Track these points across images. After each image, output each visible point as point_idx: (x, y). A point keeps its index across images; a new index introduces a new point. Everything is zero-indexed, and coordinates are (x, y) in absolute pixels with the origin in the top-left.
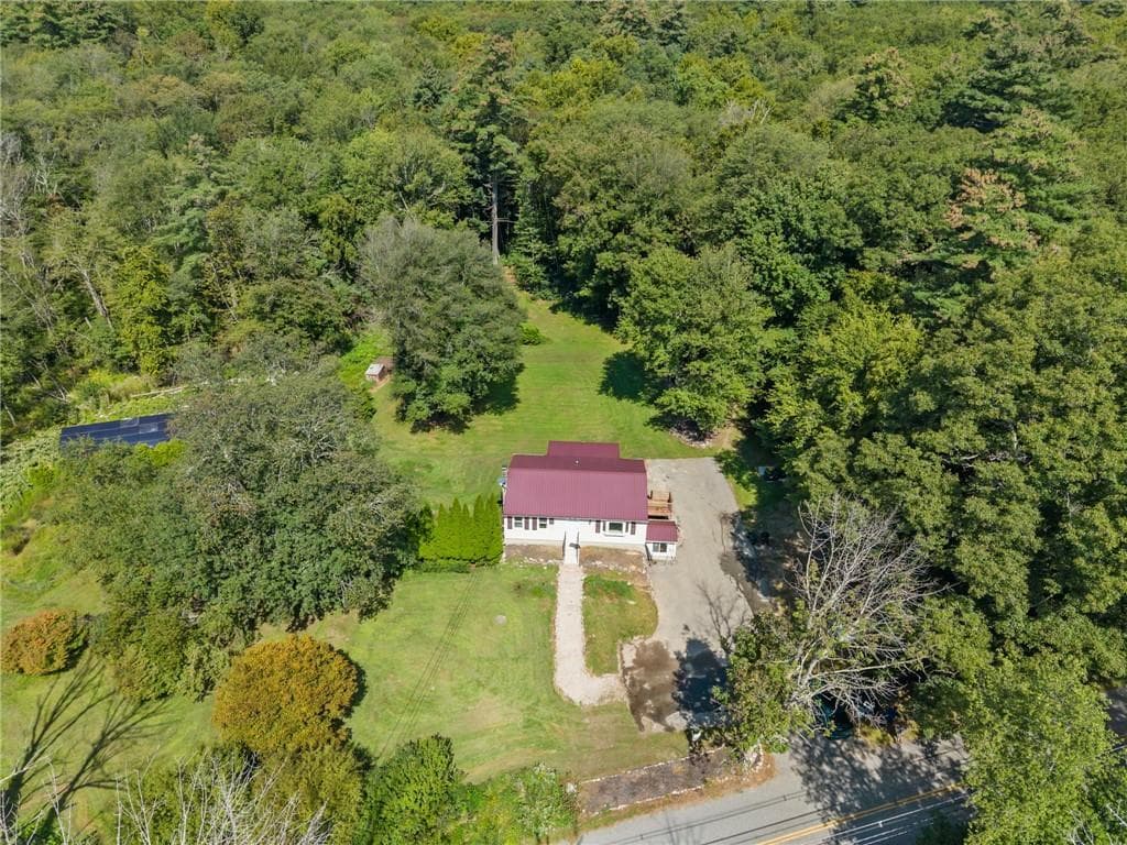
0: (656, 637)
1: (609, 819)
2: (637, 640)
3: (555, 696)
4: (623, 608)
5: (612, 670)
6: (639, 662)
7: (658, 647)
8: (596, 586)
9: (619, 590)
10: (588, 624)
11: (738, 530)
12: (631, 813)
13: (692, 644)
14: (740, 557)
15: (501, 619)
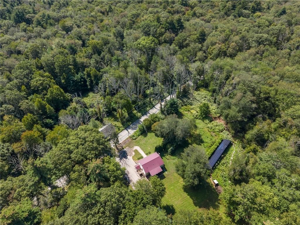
0: (132, 157)
1: (127, 139)
2: (133, 155)
3: (138, 146)
4: (137, 157)
5: (134, 151)
6: (132, 153)
7: (130, 156)
8: (142, 157)
9: (139, 159)
10: (140, 154)
11: (129, 179)
12: (125, 140)
13: (127, 158)
14: (127, 174)
15: (149, 149)
